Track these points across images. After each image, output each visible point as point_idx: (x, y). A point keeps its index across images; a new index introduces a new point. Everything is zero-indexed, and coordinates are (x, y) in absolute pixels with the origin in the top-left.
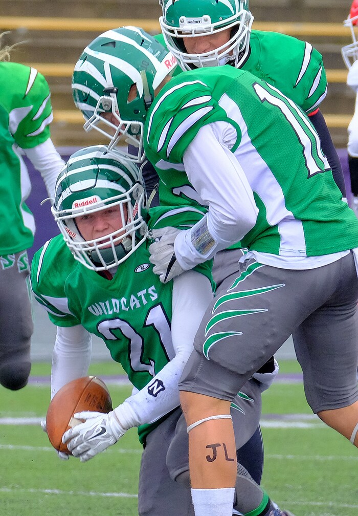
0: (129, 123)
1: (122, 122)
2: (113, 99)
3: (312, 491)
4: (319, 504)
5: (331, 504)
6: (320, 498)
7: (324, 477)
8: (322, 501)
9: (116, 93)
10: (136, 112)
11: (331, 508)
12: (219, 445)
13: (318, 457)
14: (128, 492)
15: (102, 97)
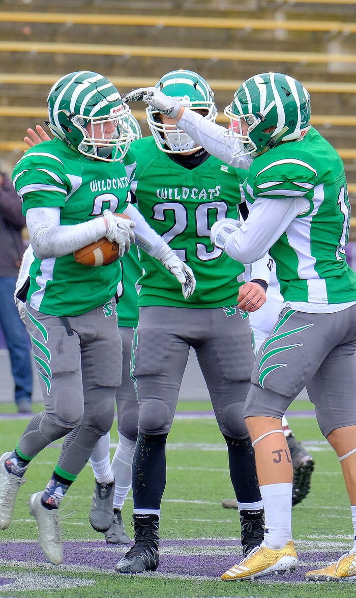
0: (250, 141)
1: (247, 137)
2: (257, 122)
3: (323, 498)
4: (328, 508)
5: (336, 508)
6: (328, 504)
7: (332, 488)
8: (329, 506)
9: (262, 121)
10: (261, 140)
11: (337, 511)
12: (282, 451)
13: (327, 473)
14: (185, 499)
15: (253, 115)
